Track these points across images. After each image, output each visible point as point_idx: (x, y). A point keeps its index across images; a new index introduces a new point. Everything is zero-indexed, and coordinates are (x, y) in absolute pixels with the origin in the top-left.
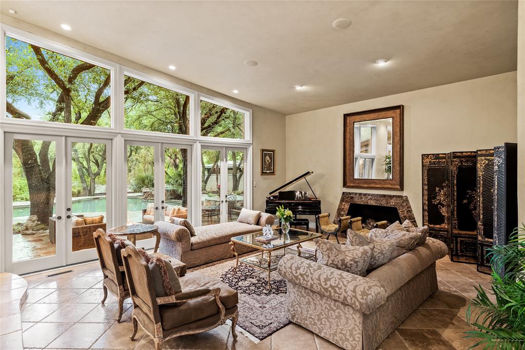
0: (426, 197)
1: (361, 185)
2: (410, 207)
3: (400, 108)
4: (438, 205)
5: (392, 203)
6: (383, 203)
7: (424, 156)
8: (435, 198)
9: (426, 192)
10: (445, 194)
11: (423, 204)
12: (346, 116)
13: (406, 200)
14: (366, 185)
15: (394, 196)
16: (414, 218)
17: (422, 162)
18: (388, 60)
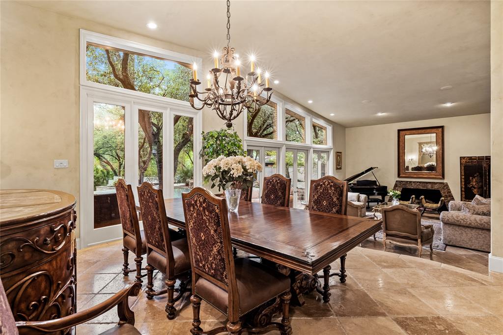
0: (463, 183)
1: (412, 176)
3: (442, 127)
4: (471, 187)
5: (436, 187)
6: (429, 187)
7: (461, 158)
8: (469, 183)
9: (463, 180)
10: (476, 181)
11: (461, 187)
12: (399, 131)
13: (447, 185)
14: (415, 176)
15: (437, 183)
17: (461, 162)
18: (454, 103)
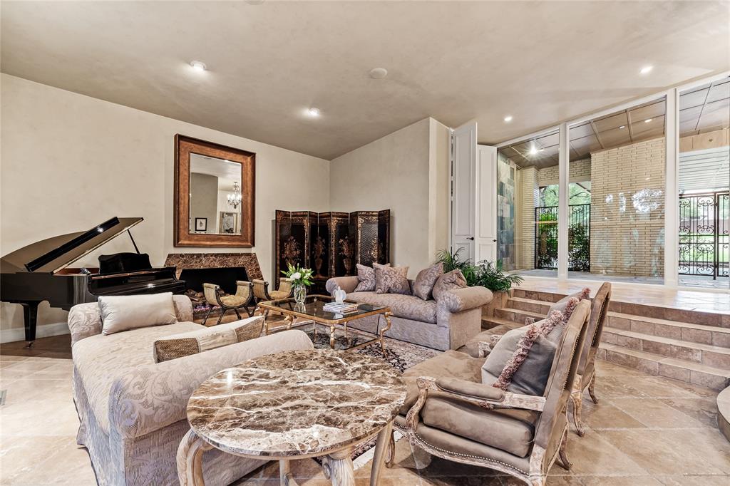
1: (203, 242)
2: (258, 265)
3: (253, 154)
5: (241, 262)
7: (278, 212)
13: (255, 257)
14: (208, 243)
15: (242, 254)
16: (262, 276)
17: (276, 219)
